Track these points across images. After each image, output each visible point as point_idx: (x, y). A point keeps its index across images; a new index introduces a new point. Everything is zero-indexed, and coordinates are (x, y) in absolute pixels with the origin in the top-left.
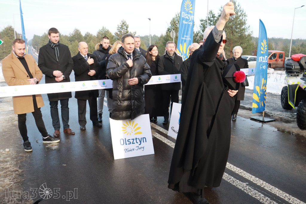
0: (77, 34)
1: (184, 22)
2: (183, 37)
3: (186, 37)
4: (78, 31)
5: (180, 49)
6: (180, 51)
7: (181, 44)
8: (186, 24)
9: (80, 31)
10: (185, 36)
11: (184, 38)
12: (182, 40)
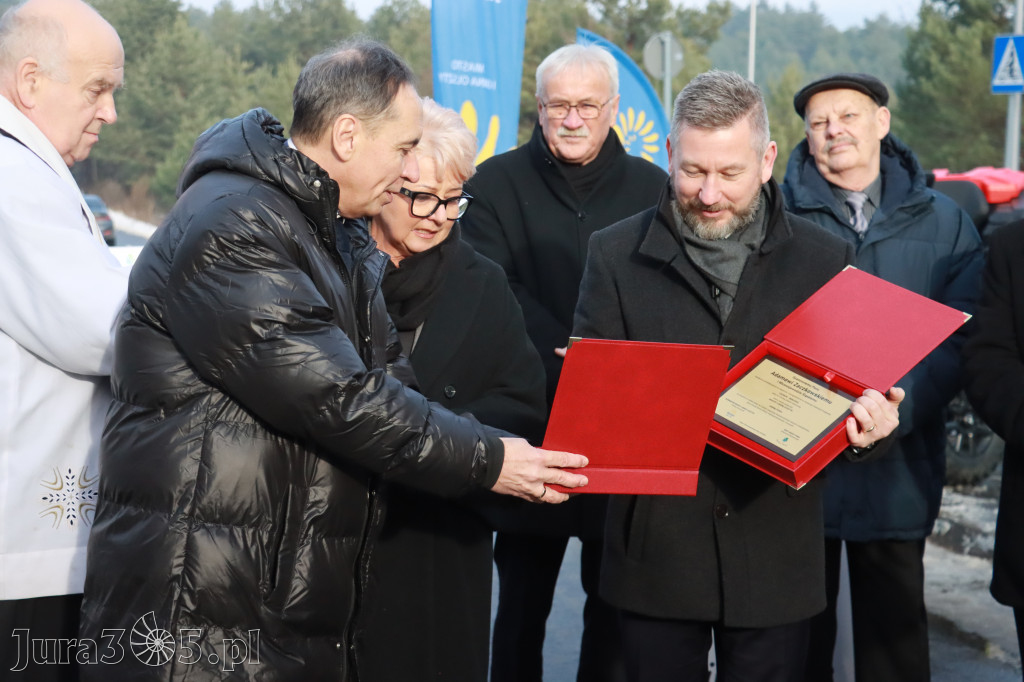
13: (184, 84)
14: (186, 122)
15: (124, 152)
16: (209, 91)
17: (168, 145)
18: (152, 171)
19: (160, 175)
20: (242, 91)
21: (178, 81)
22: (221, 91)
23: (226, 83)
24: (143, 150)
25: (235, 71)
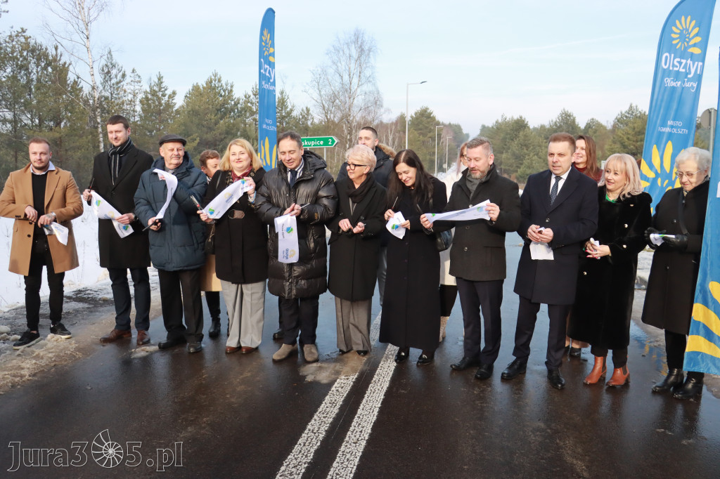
0: (566, 123)
1: (669, 81)
2: (664, 124)
3: (672, 127)
4: (569, 116)
5: (653, 160)
6: (651, 166)
7: (655, 146)
8: (674, 88)
9: (574, 116)
10: (670, 123)
11: (667, 130)
12: (661, 134)
13: (527, 146)
14: (527, 157)
15: (510, 166)
16: (535, 148)
17: (522, 164)
18: (517, 171)
19: (519, 173)
20: (543, 148)
21: (525, 145)
22: (538, 148)
23: (540, 146)
24: (515, 165)
25: (542, 142)
